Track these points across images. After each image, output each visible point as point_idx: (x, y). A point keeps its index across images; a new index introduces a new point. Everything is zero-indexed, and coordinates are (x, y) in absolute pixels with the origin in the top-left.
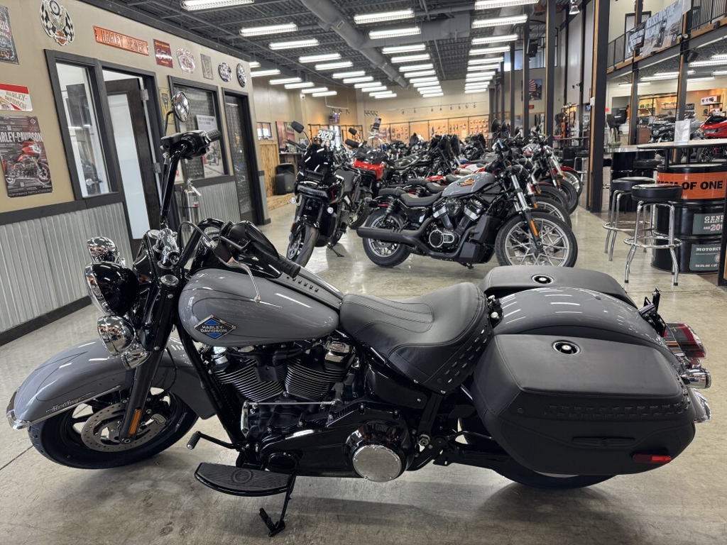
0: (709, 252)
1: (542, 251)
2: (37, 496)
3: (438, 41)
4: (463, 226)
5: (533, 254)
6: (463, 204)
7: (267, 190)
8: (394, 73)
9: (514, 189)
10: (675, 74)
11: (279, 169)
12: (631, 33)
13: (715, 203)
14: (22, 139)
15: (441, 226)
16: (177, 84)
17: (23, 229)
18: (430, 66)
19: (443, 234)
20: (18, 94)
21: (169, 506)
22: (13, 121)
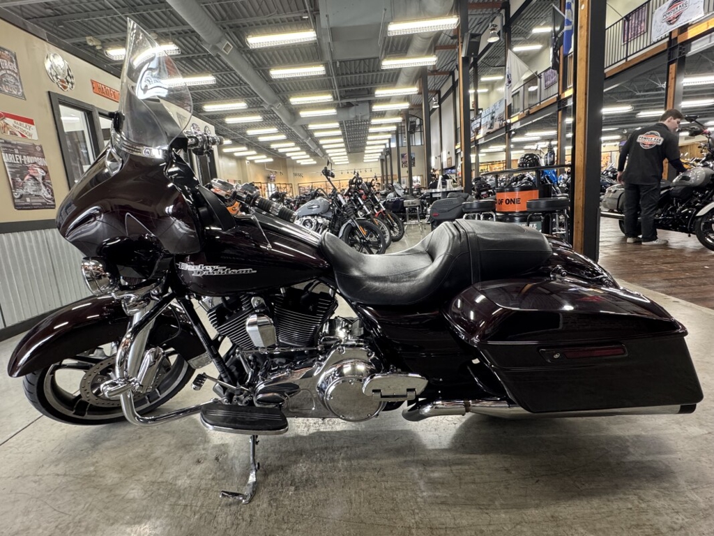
8: (316, 146)
18: (342, 140)
20: (25, 124)
22: (20, 146)
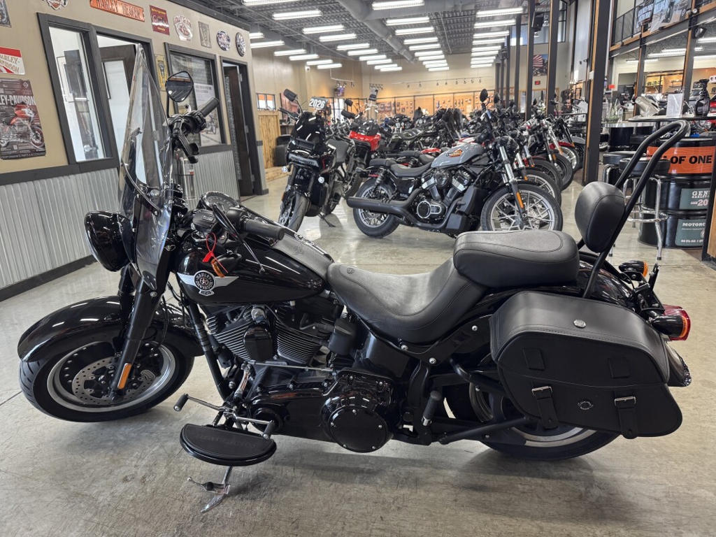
0: (695, 227)
1: (528, 224)
2: (11, 443)
3: (444, 13)
4: (451, 197)
5: (518, 226)
6: (451, 175)
7: (267, 162)
8: (399, 45)
9: (502, 160)
10: (682, 51)
11: (281, 140)
12: (641, 7)
13: (704, 177)
14: (15, 102)
15: (429, 197)
16: (174, 52)
17: (16, 192)
18: (435, 39)
19: (430, 205)
20: (10, 56)
21: (135, 455)
22: (6, 84)
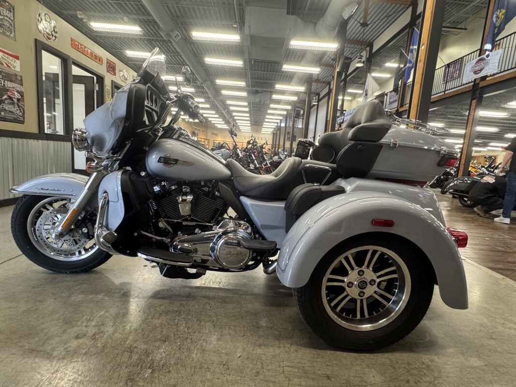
8: (229, 115)
12: (338, 117)
16: (116, 87)
18: (248, 115)
20: (11, 58)
21: (84, 318)
22: (4, 73)
